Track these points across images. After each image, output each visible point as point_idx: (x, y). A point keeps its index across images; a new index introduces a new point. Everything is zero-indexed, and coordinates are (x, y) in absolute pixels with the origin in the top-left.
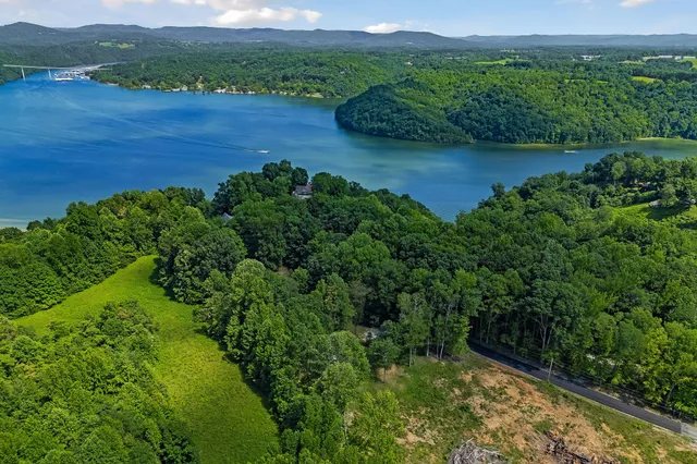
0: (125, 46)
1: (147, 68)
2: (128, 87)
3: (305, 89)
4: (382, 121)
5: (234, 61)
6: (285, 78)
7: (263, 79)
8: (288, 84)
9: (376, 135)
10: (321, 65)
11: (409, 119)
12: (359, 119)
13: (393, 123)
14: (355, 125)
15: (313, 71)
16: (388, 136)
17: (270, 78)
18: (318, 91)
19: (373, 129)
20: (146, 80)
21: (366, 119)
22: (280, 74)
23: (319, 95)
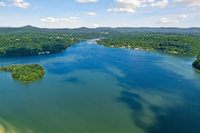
0: (107, 33)
1: (113, 40)
2: (107, 46)
3: (170, 50)
5: (140, 38)
6: (161, 45)
7: (152, 45)
8: (162, 47)
17: (155, 45)
20: (112, 44)
22: (158, 43)
23: (175, 52)
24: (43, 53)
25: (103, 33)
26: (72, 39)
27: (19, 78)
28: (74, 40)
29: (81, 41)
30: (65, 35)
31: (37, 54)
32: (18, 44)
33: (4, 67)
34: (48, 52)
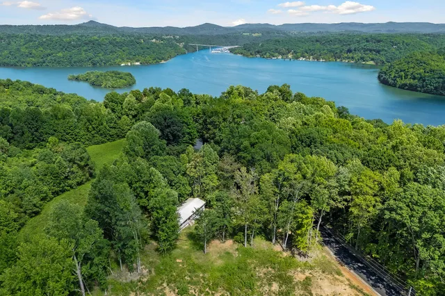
0: (256, 35)
1: (262, 46)
2: (247, 56)
3: (362, 58)
4: (414, 79)
5: (317, 41)
6: (349, 51)
7: (333, 52)
8: (350, 55)
9: (407, 89)
10: (379, 41)
11: (439, 78)
12: (395, 77)
13: (424, 81)
14: (390, 80)
15: (371, 45)
16: (417, 91)
17: (338, 51)
18: (372, 59)
19: (405, 85)
20: (258, 52)
21: (401, 77)
22: (346, 48)
23: (372, 63)
24: (129, 64)
25: (248, 34)
26: (181, 45)
27: (101, 85)
28: (185, 47)
29: (199, 50)
30: (168, 37)
31: (119, 65)
32: (85, 48)
33: (76, 75)
34: (138, 63)
